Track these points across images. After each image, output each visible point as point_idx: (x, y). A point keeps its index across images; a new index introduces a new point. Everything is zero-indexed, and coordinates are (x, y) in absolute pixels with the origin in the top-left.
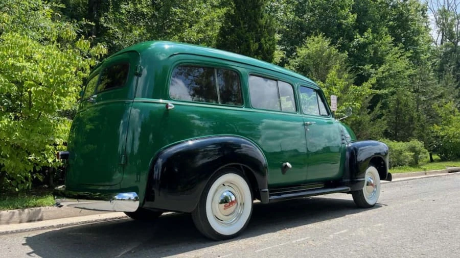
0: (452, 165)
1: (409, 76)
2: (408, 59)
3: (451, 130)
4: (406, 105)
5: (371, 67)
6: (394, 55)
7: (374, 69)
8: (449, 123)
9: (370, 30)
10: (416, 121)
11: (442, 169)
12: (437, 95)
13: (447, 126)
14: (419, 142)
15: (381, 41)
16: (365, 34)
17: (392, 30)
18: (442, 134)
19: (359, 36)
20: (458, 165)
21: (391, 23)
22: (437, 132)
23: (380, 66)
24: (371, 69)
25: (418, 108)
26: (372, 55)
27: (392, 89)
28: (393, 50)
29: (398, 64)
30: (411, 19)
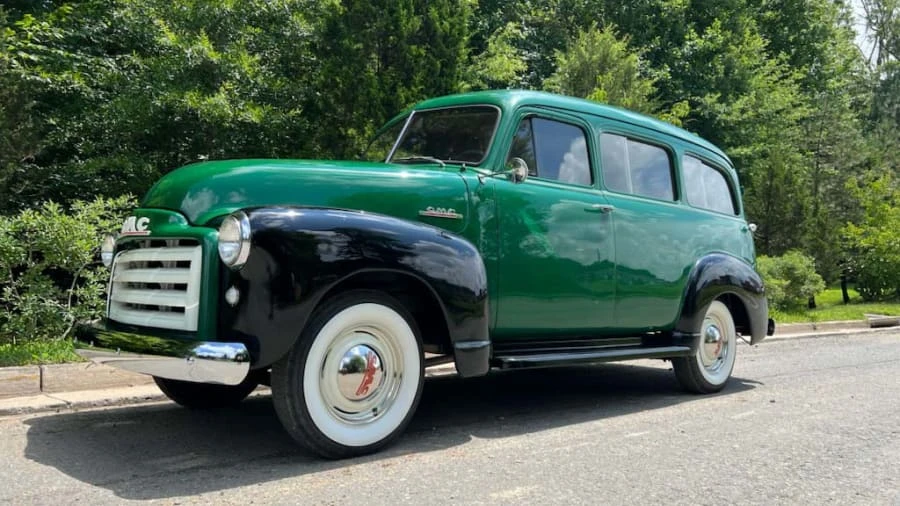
0: (882, 311)
1: (800, 122)
2: (797, 86)
3: (884, 236)
4: (788, 180)
5: (719, 98)
6: (768, 75)
7: (724, 105)
8: (880, 220)
9: (718, 23)
10: (811, 214)
11: (855, 318)
12: (858, 163)
13: (876, 226)
14: (803, 257)
15: (741, 46)
16: (708, 31)
17: (769, 28)
18: (864, 243)
19: (696, 35)
20: (894, 312)
21: (769, 14)
22: (854, 239)
23: (737, 99)
24: (718, 105)
25: (816, 187)
26: (721, 75)
27: (759, 147)
28: (767, 67)
29: (777, 95)
30: (810, 7)
